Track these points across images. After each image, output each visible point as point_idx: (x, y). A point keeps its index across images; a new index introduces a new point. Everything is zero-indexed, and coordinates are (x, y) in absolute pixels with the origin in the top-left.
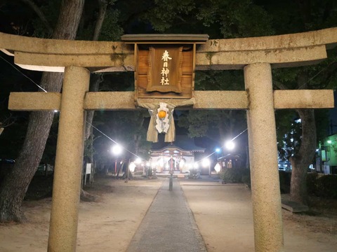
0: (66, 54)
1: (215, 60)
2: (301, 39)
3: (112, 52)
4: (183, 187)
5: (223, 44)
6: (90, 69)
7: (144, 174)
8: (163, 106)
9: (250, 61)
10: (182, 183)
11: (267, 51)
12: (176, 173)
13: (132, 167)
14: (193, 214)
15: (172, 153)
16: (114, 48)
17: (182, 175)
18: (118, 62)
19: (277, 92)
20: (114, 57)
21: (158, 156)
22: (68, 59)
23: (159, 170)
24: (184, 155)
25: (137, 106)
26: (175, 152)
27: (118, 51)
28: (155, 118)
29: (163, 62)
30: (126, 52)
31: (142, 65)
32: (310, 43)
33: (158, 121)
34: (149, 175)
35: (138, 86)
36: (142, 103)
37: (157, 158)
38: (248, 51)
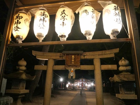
0: (49, 56)
1: (85, 57)
2: (108, 52)
3: (60, 55)
4: (86, 94)
5: (88, 53)
6: (54, 60)
7: (72, 88)
8: (72, 69)
9: (94, 57)
10: (86, 92)
11: (99, 55)
12: (84, 89)
13: (67, 86)
14: (87, 102)
15: (82, 81)
16: (60, 54)
17: (86, 89)
18: (61, 58)
19: (102, 65)
20: (60, 57)
21: (77, 81)
22: (49, 57)
23: (77, 87)
24: (87, 81)
25: (66, 69)
26: (84, 80)
27: (61, 55)
28: (70, 72)
29: (72, 58)
30: (63, 55)
31: (67, 59)
32: (110, 53)
33: (71, 73)
34: (74, 89)
35: (66, 64)
36: (67, 69)
37: (77, 82)
38: (94, 55)
